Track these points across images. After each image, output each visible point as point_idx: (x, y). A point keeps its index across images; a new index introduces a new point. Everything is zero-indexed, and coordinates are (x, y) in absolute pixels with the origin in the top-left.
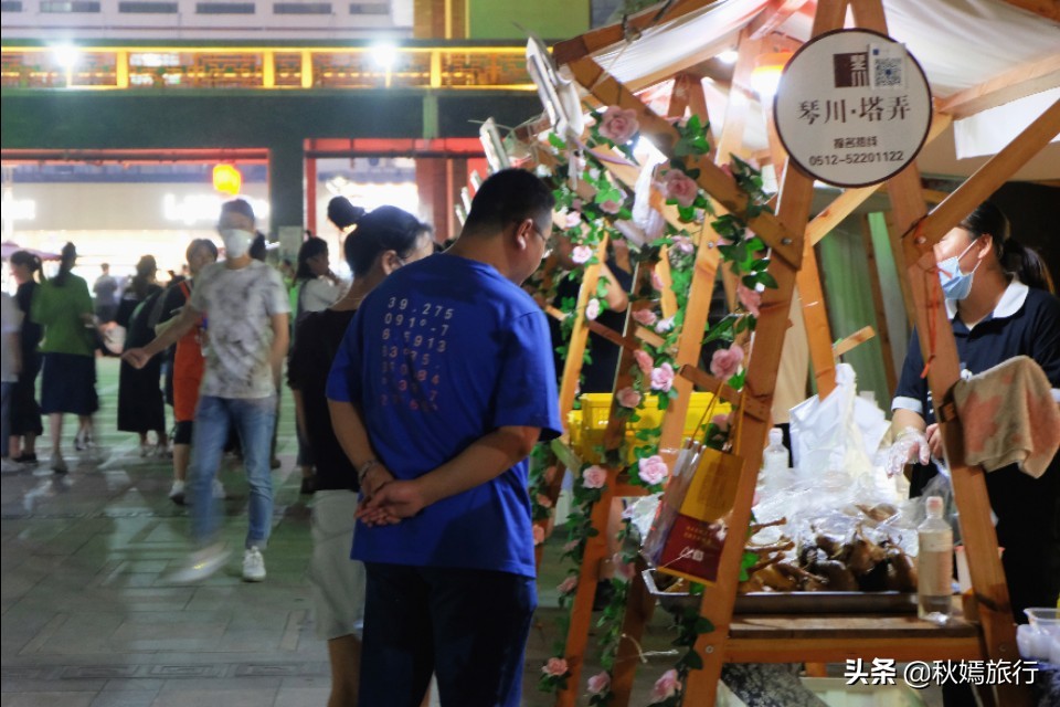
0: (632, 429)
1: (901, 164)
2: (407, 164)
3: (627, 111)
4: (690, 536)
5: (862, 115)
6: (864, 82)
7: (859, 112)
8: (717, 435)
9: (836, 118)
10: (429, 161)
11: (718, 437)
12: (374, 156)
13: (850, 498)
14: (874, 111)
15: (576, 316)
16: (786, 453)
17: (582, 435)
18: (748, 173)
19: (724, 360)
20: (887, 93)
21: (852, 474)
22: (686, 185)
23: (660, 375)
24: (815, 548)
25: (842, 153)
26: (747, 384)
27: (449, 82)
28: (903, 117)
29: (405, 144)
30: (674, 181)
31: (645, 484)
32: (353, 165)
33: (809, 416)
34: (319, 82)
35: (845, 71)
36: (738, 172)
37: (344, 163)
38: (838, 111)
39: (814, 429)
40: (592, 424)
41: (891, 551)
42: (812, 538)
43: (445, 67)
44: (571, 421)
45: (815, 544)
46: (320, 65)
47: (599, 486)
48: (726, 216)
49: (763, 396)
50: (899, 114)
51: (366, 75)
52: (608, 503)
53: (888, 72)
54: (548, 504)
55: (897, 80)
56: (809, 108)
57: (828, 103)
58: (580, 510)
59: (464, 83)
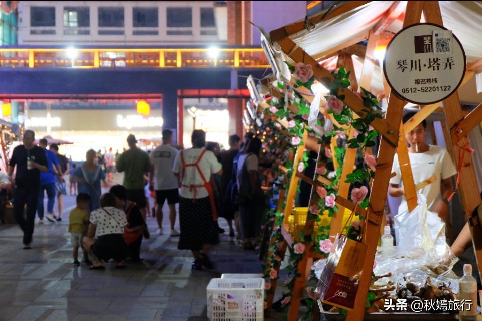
0: (317, 225)
1: (449, 92)
2: (224, 101)
3: (307, 65)
4: (340, 285)
5: (429, 68)
6: (430, 49)
7: (428, 65)
8: (354, 233)
9: (416, 69)
10: (234, 100)
11: (355, 233)
12: (210, 97)
13: (424, 262)
14: (436, 65)
15: (293, 170)
16: (392, 239)
17: (294, 228)
18: (370, 97)
19: (357, 193)
20: (442, 56)
21: (425, 249)
22: (338, 103)
23: (329, 199)
24: (405, 290)
25: (419, 87)
26: (370, 206)
27: (243, 64)
28: (451, 68)
29: (223, 92)
30: (332, 101)
31: (322, 253)
32: (200, 101)
33: (404, 220)
34: (184, 64)
35: (420, 44)
36: (365, 96)
37: (195, 101)
38: (416, 65)
39: (407, 226)
40: (298, 222)
41: (445, 292)
42: (404, 284)
43: (241, 57)
44: (289, 220)
45: (405, 287)
46: (185, 56)
47: (302, 253)
48: (359, 119)
49: (378, 212)
50: (448, 66)
51: (206, 61)
52: (306, 261)
53: (443, 45)
54: (279, 260)
55: (447, 49)
56: (402, 64)
57: (412, 61)
58: (292, 263)
59: (250, 65)
